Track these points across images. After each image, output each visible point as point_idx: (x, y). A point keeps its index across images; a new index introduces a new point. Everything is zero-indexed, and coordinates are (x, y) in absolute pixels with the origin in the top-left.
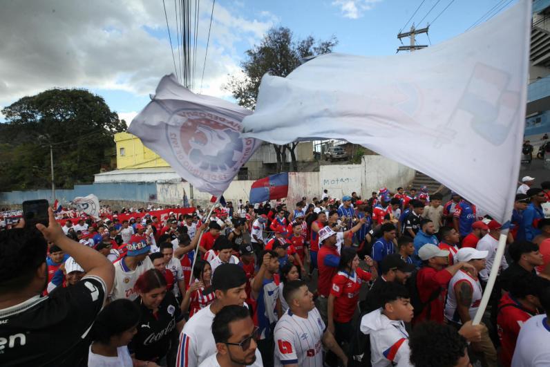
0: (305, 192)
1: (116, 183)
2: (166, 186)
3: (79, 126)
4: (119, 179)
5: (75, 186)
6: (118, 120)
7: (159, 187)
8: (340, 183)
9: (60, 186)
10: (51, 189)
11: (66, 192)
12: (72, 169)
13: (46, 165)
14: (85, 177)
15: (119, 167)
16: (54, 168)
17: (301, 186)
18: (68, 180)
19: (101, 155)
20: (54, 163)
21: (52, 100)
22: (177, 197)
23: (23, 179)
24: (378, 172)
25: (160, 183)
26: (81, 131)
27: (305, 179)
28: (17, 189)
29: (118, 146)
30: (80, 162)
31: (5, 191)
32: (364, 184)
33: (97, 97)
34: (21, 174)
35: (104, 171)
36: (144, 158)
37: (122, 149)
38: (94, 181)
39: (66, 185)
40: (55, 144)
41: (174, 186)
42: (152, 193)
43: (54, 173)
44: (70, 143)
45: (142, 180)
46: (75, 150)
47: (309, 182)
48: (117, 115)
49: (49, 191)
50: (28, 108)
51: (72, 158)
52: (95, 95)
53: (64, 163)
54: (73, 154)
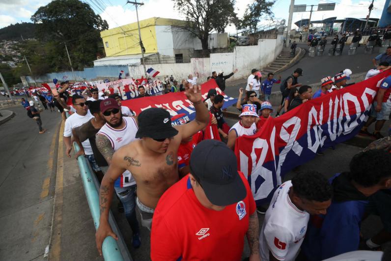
0: (203, 71)
1: (106, 66)
2: (133, 67)
3: (78, 28)
4: (107, 63)
5: (84, 69)
6: (101, 21)
7: (130, 68)
8: (221, 65)
9: (76, 69)
10: (71, 71)
11: (80, 72)
12: (81, 58)
13: (66, 55)
14: (89, 63)
15: (107, 55)
16: (70, 58)
17: (201, 67)
18: (79, 65)
19: (96, 47)
20: (69, 54)
21: (57, 9)
22: (140, 74)
23: (55, 65)
24: (244, 57)
25: (130, 66)
26: (80, 31)
27: (203, 63)
28: (54, 71)
29: (104, 41)
30: (84, 52)
31: (48, 73)
32: (235, 65)
33: (85, 4)
34: (53, 62)
35: (99, 58)
36: (120, 49)
37: (106, 43)
38: (93, 65)
39: (79, 68)
40: (67, 41)
41: (137, 67)
42: (127, 72)
43: (71, 61)
44: (75, 40)
45: (120, 64)
46: (80, 44)
47: (205, 65)
48: (100, 17)
49: (71, 72)
50: (45, 16)
51: (79, 50)
52: (83, 2)
53: (75, 54)
54: (79, 47)
